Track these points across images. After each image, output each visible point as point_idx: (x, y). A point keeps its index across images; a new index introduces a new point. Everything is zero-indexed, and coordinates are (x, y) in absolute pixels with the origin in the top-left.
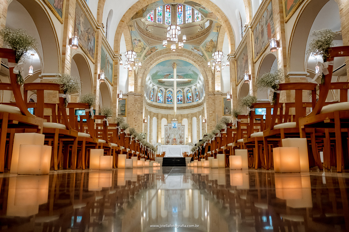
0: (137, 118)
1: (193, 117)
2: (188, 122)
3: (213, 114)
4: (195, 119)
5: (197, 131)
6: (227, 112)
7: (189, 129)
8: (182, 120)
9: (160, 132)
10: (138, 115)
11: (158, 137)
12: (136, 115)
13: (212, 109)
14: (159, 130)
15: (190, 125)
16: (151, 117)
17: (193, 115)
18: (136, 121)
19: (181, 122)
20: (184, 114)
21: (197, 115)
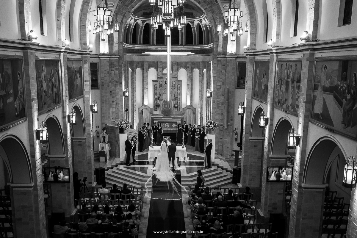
0: (115, 90)
1: (195, 67)
2: (187, 75)
3: (223, 86)
4: (196, 71)
5: (200, 91)
7: (188, 85)
8: (177, 70)
10: (115, 87)
12: (113, 87)
13: (221, 78)
14: (145, 86)
15: (190, 79)
17: (195, 65)
18: (113, 95)
19: (177, 73)
20: (182, 62)
21: (201, 67)
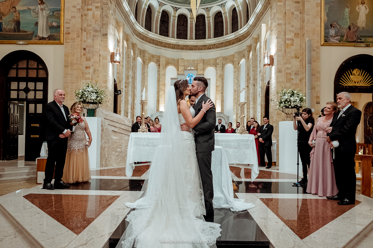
0: (93, 46)
1: (226, 63)
2: (217, 73)
4: (230, 67)
5: (235, 91)
6: (332, 36)
7: (217, 86)
8: (204, 69)
9: (163, 92)
10: (93, 40)
11: (158, 101)
12: (89, 41)
13: (293, 26)
14: (162, 87)
15: (220, 79)
16: (144, 62)
17: (226, 60)
18: (88, 55)
19: (203, 72)
20: (210, 59)
21: (236, 59)
